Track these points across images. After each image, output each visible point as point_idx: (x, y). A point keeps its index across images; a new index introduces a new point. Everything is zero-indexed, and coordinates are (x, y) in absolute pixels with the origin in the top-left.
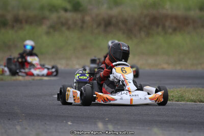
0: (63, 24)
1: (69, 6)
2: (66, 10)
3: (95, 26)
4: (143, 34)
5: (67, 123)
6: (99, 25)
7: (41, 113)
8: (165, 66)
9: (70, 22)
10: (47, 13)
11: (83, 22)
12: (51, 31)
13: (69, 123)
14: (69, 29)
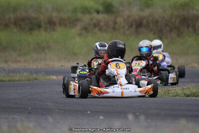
0: (95, 25)
1: (101, 8)
2: (98, 12)
3: (127, 27)
4: (174, 34)
5: (98, 117)
6: (131, 26)
7: (73, 109)
8: (196, 65)
9: (102, 24)
10: (80, 15)
11: (115, 23)
12: (84, 32)
13: (101, 117)
14: (100, 29)
